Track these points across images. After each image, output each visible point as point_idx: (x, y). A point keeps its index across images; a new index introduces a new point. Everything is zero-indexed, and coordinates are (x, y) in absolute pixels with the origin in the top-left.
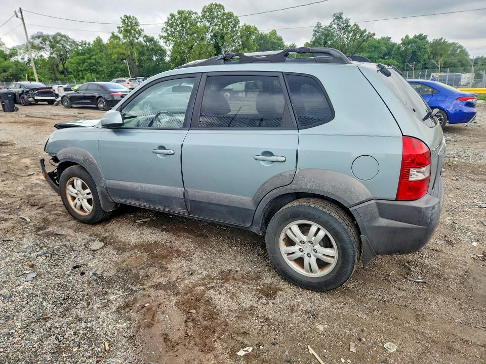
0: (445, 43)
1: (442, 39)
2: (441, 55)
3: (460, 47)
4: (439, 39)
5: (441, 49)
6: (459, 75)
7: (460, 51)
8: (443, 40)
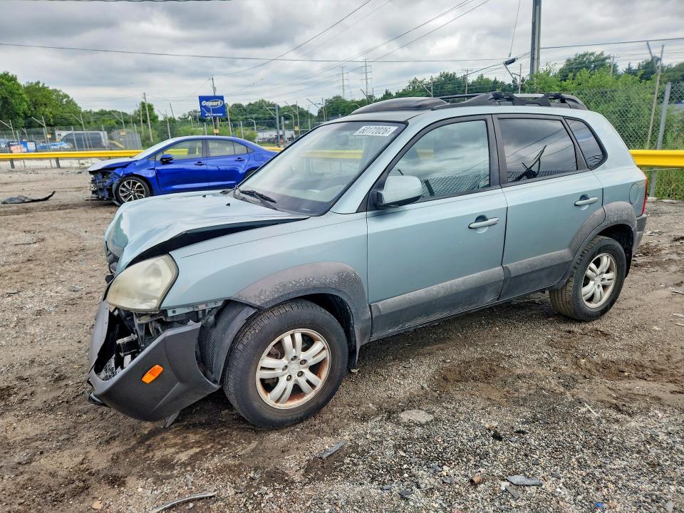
0: (44, 88)
1: (39, 83)
2: (45, 104)
3: (66, 96)
4: (34, 82)
5: (44, 96)
6: (98, 134)
7: (66, 101)
8: (41, 85)
